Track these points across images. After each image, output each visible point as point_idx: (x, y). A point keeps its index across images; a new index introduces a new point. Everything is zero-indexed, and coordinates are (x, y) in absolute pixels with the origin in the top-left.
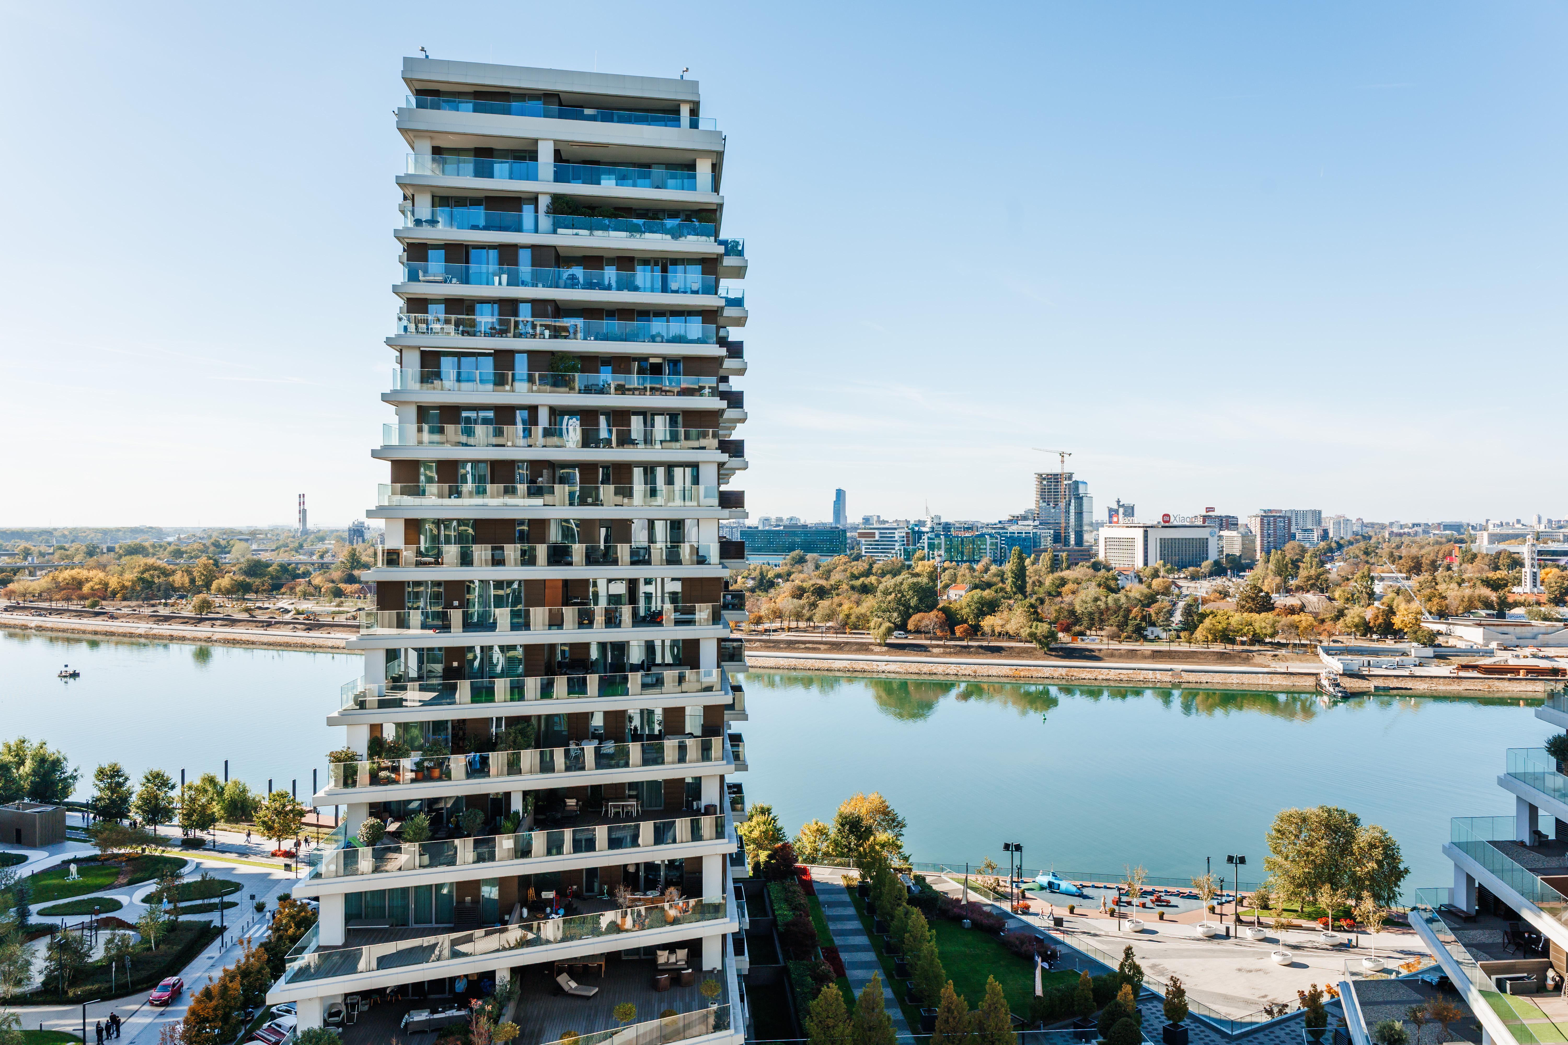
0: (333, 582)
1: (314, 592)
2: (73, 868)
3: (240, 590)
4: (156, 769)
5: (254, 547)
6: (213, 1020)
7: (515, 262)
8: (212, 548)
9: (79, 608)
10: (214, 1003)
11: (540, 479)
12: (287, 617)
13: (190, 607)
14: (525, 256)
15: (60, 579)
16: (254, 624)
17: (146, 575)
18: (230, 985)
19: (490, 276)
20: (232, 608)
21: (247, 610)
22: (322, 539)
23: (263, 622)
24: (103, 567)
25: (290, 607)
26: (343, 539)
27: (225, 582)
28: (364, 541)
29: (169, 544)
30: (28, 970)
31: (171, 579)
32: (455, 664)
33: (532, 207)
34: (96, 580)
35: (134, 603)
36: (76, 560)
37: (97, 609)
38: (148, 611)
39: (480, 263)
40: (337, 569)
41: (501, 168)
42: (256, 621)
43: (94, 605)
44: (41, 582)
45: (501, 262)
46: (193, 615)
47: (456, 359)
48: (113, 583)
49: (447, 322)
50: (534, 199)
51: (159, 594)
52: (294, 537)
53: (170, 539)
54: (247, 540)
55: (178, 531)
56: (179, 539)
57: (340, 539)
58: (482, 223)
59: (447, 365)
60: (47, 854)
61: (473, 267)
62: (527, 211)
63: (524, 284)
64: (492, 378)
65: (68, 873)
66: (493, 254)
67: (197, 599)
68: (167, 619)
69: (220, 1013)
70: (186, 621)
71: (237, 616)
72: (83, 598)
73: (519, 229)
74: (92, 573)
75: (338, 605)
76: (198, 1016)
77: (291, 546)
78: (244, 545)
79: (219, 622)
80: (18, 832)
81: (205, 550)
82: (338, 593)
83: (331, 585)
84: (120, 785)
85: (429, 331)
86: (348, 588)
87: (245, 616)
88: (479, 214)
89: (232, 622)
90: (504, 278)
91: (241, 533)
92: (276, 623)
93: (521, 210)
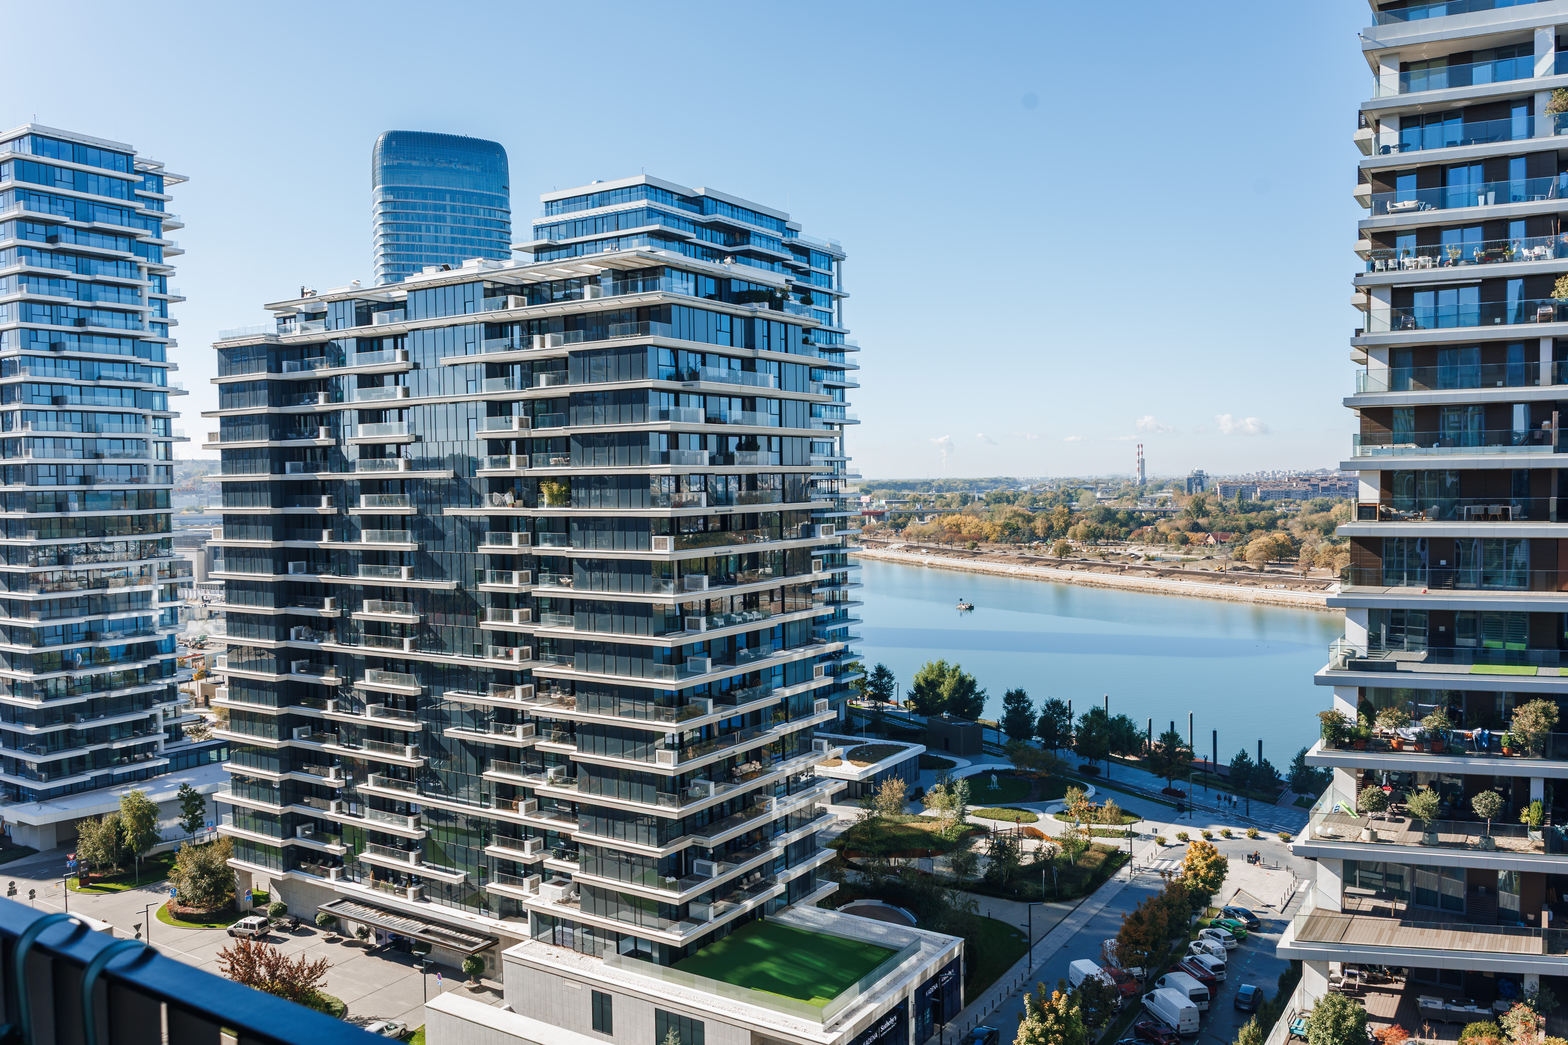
0: (1178, 530)
1: (1161, 539)
2: (994, 778)
3: (1092, 536)
4: (1056, 698)
5: (1098, 495)
6: (1144, 944)
7: (1506, 176)
8: (1062, 497)
9: (960, 548)
10: (1143, 928)
11: (1546, 423)
12: (1139, 563)
13: (1051, 551)
14: (1518, 169)
15: (945, 524)
16: (1109, 569)
17: (1013, 521)
18: (1158, 914)
19: (1472, 196)
20: (1086, 551)
21: (1102, 555)
22: (1160, 487)
23: (1116, 566)
24: (975, 513)
25: (1140, 554)
26: (1181, 488)
27: (1080, 528)
28: (1203, 489)
29: (1026, 493)
30: (975, 863)
31: (1032, 524)
32: (1442, 629)
33: (1524, 109)
34: (973, 525)
35: (1004, 546)
36: (954, 507)
37: (975, 550)
38: (1015, 553)
39: (1459, 183)
40: (1181, 518)
41: (1481, 71)
42: (1110, 566)
43: (974, 546)
44: (929, 524)
45: (1486, 179)
46: (1053, 558)
47: (1432, 293)
48: (987, 528)
49: (1419, 253)
50: (1528, 100)
51: (1024, 538)
52: (1133, 486)
53: (1024, 489)
54: (1091, 489)
55: (1028, 481)
56: (1032, 489)
57: (1179, 487)
58: (1459, 138)
59: (1422, 302)
60: (969, 763)
61: (1451, 189)
62: (1519, 116)
63: (1516, 199)
64: (1476, 310)
65: (990, 782)
66: (1477, 170)
67: (1056, 544)
68: (1032, 561)
69: (1151, 939)
70: (1048, 563)
71: (1091, 560)
72: (964, 540)
73: (1508, 137)
74: (969, 519)
75: (1187, 553)
76: (1131, 937)
77: (1133, 494)
78: (1089, 494)
79: (1077, 566)
80: (947, 740)
81: (1055, 499)
82: (1185, 541)
83: (1177, 533)
84: (1025, 709)
85: (1400, 266)
86: (1194, 536)
87: (1100, 561)
88: (1456, 128)
89: (1088, 566)
90: (1491, 195)
91: (1085, 482)
92: (1130, 568)
93: (1509, 115)
